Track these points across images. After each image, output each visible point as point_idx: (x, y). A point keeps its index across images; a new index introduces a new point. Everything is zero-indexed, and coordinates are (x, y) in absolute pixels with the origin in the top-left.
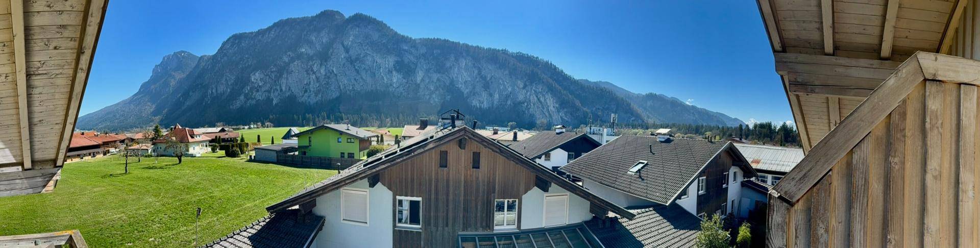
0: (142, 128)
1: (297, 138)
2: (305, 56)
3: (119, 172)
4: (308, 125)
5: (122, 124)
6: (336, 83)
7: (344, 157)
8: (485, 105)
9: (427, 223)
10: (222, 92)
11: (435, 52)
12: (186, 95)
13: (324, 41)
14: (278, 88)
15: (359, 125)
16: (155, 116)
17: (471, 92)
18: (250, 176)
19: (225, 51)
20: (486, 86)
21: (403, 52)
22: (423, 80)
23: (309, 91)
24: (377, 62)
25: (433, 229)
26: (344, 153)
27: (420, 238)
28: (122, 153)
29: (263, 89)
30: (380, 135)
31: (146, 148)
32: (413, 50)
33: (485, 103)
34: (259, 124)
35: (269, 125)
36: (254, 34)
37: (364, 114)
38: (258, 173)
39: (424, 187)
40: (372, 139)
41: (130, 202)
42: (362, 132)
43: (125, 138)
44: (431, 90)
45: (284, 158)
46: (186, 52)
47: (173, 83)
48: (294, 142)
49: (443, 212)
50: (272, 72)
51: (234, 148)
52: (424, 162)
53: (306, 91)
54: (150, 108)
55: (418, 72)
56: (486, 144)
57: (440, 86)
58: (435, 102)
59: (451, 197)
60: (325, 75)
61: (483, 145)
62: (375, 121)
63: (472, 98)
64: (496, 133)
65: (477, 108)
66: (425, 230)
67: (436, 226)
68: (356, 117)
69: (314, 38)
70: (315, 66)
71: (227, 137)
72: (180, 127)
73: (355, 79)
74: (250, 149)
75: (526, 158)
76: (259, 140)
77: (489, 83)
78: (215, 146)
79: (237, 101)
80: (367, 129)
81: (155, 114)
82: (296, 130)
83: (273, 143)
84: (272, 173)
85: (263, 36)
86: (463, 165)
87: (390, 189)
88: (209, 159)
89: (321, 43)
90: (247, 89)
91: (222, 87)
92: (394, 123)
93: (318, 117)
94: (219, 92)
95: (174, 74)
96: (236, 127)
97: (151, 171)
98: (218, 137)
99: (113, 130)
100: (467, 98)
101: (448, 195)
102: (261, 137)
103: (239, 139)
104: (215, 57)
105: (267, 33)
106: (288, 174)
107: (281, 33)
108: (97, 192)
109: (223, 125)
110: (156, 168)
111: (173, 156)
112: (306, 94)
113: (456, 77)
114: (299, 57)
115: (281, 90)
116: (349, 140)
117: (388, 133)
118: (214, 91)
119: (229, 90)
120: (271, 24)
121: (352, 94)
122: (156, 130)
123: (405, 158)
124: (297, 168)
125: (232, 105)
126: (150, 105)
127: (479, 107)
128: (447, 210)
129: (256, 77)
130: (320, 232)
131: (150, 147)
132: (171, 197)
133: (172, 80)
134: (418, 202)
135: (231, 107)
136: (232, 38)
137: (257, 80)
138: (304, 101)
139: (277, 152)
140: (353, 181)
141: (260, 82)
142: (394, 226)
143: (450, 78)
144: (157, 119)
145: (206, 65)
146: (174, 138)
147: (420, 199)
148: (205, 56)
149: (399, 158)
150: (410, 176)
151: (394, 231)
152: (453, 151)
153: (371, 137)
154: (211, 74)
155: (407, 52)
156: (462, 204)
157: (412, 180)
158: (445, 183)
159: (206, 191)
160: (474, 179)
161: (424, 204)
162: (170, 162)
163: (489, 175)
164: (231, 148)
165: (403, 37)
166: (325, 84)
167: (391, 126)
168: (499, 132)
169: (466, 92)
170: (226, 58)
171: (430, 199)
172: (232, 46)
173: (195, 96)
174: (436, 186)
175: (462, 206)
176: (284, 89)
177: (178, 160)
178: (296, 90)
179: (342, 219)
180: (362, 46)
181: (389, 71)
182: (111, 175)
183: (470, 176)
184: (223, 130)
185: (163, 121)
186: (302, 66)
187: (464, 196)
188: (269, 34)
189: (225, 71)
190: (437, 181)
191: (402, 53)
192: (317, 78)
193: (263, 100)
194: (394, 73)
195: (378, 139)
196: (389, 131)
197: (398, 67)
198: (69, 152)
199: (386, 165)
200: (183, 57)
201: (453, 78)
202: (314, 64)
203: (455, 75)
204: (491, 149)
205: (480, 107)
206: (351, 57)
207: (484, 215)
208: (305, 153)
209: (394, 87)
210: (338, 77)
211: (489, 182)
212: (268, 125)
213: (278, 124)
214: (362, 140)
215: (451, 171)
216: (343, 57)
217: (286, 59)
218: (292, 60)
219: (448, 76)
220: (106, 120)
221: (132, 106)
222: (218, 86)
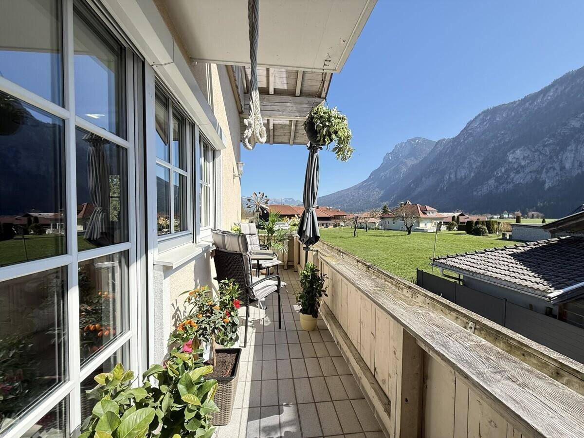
3: (348, 236)
5: (350, 207)
10: (464, 177)
12: (418, 181)
14: (556, 165)
19: (470, 131)
29: (528, 170)
31: (374, 222)
34: (519, 213)
35: (535, 215)
36: (517, 103)
46: (421, 138)
47: (404, 170)
50: (545, 146)
51: (479, 226)
54: (378, 194)
71: (468, 220)
72: (410, 204)
74: (502, 229)
78: (453, 225)
79: (484, 186)
81: (382, 199)
90: (501, 171)
91: (464, 171)
94: (459, 177)
95: (406, 161)
97: (379, 237)
98: (456, 217)
104: (456, 139)
109: (463, 211)
110: (384, 236)
115: (563, 169)
118: (452, 176)
119: (473, 174)
125: (476, 191)
126: (379, 191)
129: (516, 156)
131: (377, 221)
133: (403, 167)
135: (475, 193)
136: (481, 114)
137: (517, 158)
141: (523, 161)
145: (443, 149)
146: (403, 214)
148: (444, 139)
154: (449, 158)
162: (397, 233)
164: (475, 225)
170: (471, 139)
172: (481, 123)
173: (429, 182)
176: (567, 166)
177: (407, 232)
182: (341, 237)
184: (462, 215)
188: (543, 98)
189: (468, 154)
193: (527, 183)
200: (417, 144)
212: (533, 215)
220: (337, 203)
221: (361, 192)
222: (458, 170)
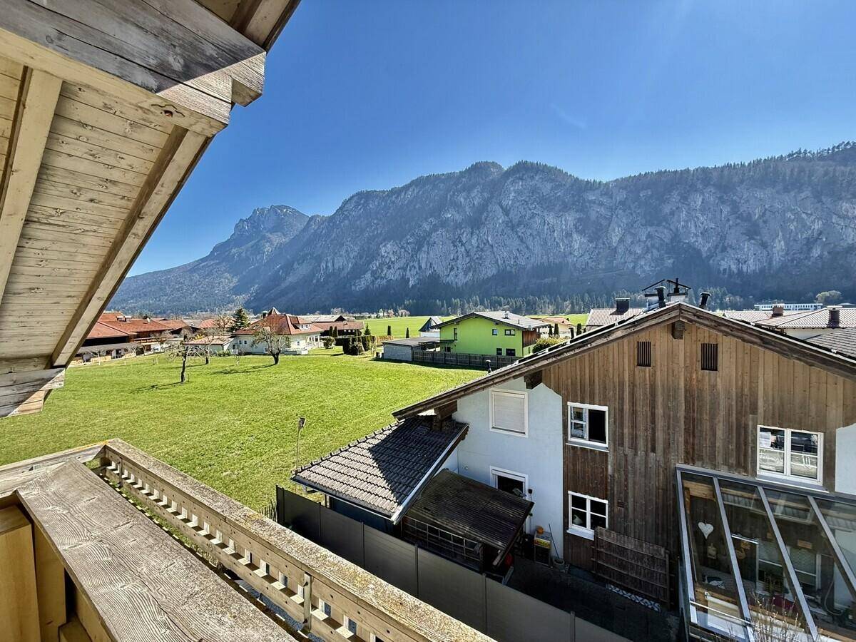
0: (212, 311)
1: (439, 330)
2: (452, 223)
3: (167, 381)
4: (455, 313)
6: (493, 256)
7: (501, 354)
8: (752, 266)
9: (618, 442)
10: (341, 267)
11: (641, 195)
12: (288, 268)
13: (476, 203)
14: (416, 264)
15: (524, 312)
16: (236, 295)
17: (716, 247)
18: (376, 379)
19: (346, 213)
20: (752, 232)
21: (587, 204)
22: (621, 241)
23: (456, 268)
24: (548, 224)
25: (629, 451)
26: (501, 350)
27: (607, 461)
28: (176, 351)
29: (397, 266)
30: (553, 325)
31: (220, 342)
32: (604, 200)
33: (751, 262)
34: (391, 311)
35: (403, 313)
36: (386, 193)
37: (531, 297)
38: (387, 376)
39: (611, 393)
40: (542, 330)
41: (188, 426)
42: (527, 322)
43: (183, 326)
44: (636, 254)
45: (423, 356)
46: (290, 208)
47: (268, 248)
48: (434, 335)
49: (646, 430)
50: (408, 243)
51: (356, 343)
52: (611, 357)
53: (452, 269)
54: (229, 282)
55: (614, 230)
56: (726, 329)
57: (653, 246)
58: (644, 271)
59: (660, 411)
60: (478, 247)
61: (721, 331)
62: (547, 305)
63: (719, 258)
64: (777, 313)
65: (731, 274)
66: (615, 450)
67: (634, 447)
68: (519, 302)
69: (462, 200)
70: (464, 235)
71: (346, 328)
72: (278, 313)
73: (518, 250)
74: (377, 344)
75: (838, 356)
76: (389, 333)
77: (758, 226)
78: (330, 340)
79: (362, 280)
80: (536, 316)
81: (236, 291)
82: (437, 320)
83: (407, 336)
84: (404, 375)
85: (398, 196)
86: (682, 365)
87: (558, 392)
88: (320, 358)
89: (471, 205)
90: (376, 265)
91: (341, 260)
92: (577, 308)
93: (468, 302)
94: (336, 266)
95: (270, 236)
96: (358, 315)
97: (229, 376)
98: (334, 329)
99: (160, 313)
100: (709, 257)
101: (653, 407)
102: (392, 329)
103: (363, 331)
104: (332, 218)
105: (403, 194)
106: (427, 376)
107: (420, 193)
108: (122, 417)
109: (342, 312)
110: (237, 372)
111: (265, 355)
112: (453, 273)
113: (683, 227)
114: (444, 224)
115: (420, 268)
116: (508, 332)
117: (566, 322)
118: (329, 265)
119: (350, 265)
120: (408, 182)
121: (513, 271)
122: (239, 315)
123: (577, 351)
124: (439, 368)
125: (354, 285)
126: (229, 277)
127: (736, 271)
128: (654, 430)
129: (387, 249)
130: (462, 441)
131: (227, 342)
132: (260, 412)
133: (267, 245)
134: (604, 412)
135: (353, 288)
136: (356, 195)
137: (388, 253)
138: (450, 282)
139: (412, 348)
140: (504, 381)
141: (392, 256)
142: (565, 440)
143: (671, 230)
144: (241, 299)
145: (318, 228)
146: (268, 328)
147: (605, 408)
148: (318, 216)
149: (568, 351)
150: (587, 376)
151: (565, 447)
152: (661, 342)
153: (539, 328)
154: (325, 241)
155: (594, 203)
156: (683, 423)
157: (592, 383)
158: (648, 390)
159: (314, 399)
160: (707, 387)
161: (612, 416)
162: (259, 362)
163: (740, 383)
164: (350, 343)
165: (588, 182)
166: (477, 258)
167: (572, 312)
168: (785, 313)
169: (704, 248)
170: (347, 222)
171: (622, 410)
172: (356, 207)
173: (302, 270)
174: (632, 394)
175: (683, 427)
176: (423, 266)
177: (273, 359)
178: (440, 269)
179: (491, 426)
180: (527, 204)
181: (567, 234)
182: (153, 387)
183: (698, 381)
184: (341, 319)
185: (250, 303)
186: (448, 236)
187: (687, 411)
188: (405, 194)
189: (345, 240)
190: (633, 385)
191: (586, 206)
192: (467, 252)
193: (396, 280)
194: (575, 236)
195: (551, 331)
196: (568, 319)
197: (580, 228)
198: (84, 345)
199: (550, 360)
200: (285, 214)
201: (677, 229)
202: (463, 233)
203: (682, 223)
204: (738, 337)
205: (740, 272)
206: (511, 221)
207: (732, 447)
208: (449, 349)
209: (575, 256)
210: (495, 249)
211: (740, 396)
213: (415, 312)
214: (526, 332)
215: (658, 373)
216: (500, 221)
217: (427, 227)
218: (435, 229)
219: (667, 228)
220: (145, 295)
221: (196, 277)
222: (336, 258)
